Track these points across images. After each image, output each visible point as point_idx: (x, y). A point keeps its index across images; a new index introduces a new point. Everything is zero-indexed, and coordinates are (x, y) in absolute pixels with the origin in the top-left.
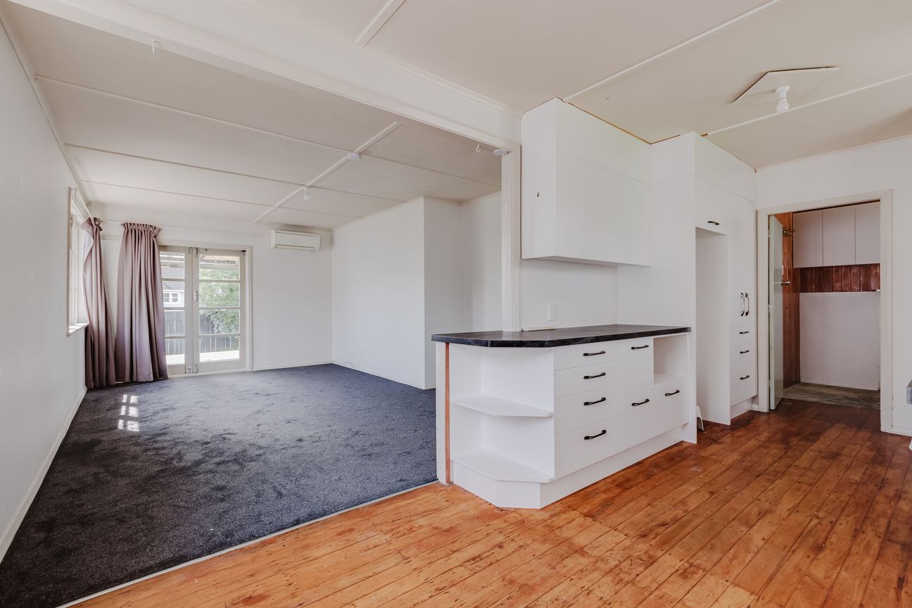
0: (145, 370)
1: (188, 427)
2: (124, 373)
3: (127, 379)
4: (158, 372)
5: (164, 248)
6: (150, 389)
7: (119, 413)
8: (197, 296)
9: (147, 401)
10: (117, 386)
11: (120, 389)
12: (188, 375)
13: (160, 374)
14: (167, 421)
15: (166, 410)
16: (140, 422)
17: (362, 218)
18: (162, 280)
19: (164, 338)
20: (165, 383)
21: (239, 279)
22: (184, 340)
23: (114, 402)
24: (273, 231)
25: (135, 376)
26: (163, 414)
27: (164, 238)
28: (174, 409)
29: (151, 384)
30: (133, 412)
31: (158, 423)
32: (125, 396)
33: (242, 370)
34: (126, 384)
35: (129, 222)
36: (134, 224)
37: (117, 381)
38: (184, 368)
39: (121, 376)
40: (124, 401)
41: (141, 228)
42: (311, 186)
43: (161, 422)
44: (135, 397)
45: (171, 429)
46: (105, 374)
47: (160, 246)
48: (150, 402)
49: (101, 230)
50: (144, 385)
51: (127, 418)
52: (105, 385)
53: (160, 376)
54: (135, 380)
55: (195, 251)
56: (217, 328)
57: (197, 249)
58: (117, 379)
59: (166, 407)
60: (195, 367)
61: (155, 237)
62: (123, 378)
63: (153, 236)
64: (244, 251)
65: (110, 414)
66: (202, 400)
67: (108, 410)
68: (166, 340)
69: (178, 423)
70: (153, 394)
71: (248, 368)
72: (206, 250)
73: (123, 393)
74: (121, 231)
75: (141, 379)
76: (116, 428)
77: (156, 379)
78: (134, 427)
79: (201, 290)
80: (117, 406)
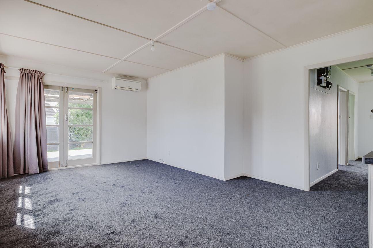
0: (34, 166)
1: (75, 223)
2: (20, 168)
3: (22, 172)
4: (42, 167)
5: (46, 86)
6: (38, 180)
7: (17, 205)
8: (67, 117)
9: (37, 192)
10: (15, 177)
11: (17, 179)
12: (61, 168)
13: (43, 168)
14: (56, 216)
15: (52, 202)
16: (35, 216)
17: (172, 71)
18: (45, 107)
19: (46, 144)
20: (47, 175)
21: (93, 108)
22: (59, 145)
23: (12, 193)
24: (114, 79)
25: (27, 170)
26: (51, 207)
27: (47, 80)
28: (59, 201)
29: (38, 176)
30: (28, 204)
31: (50, 218)
32: (21, 187)
33: (94, 164)
34: (21, 176)
35: (23, 68)
36: (27, 70)
37: (14, 173)
38: (59, 164)
39: (17, 170)
40: (20, 192)
41: (32, 73)
42: (157, 41)
43: (50, 216)
44: (28, 188)
45: (61, 226)
46: (6, 170)
47: (44, 85)
48: (39, 193)
49: (5, 72)
50: (33, 177)
51: (23, 211)
52: (6, 176)
53: (43, 169)
54: (26, 172)
55: (66, 89)
56: (70, 136)
57: (67, 88)
58: (15, 171)
59: (53, 199)
60: (65, 163)
61: (41, 79)
62: (19, 171)
63: (39, 78)
64: (96, 90)
65: (9, 206)
66: (77, 191)
67: (8, 202)
68: (47, 146)
69: (66, 218)
70: (40, 185)
71: (98, 163)
72: (73, 89)
73: (19, 183)
74: (19, 73)
75: (31, 172)
76: (14, 223)
77: (41, 172)
78: (30, 223)
79: (69, 114)
80: (15, 197)
